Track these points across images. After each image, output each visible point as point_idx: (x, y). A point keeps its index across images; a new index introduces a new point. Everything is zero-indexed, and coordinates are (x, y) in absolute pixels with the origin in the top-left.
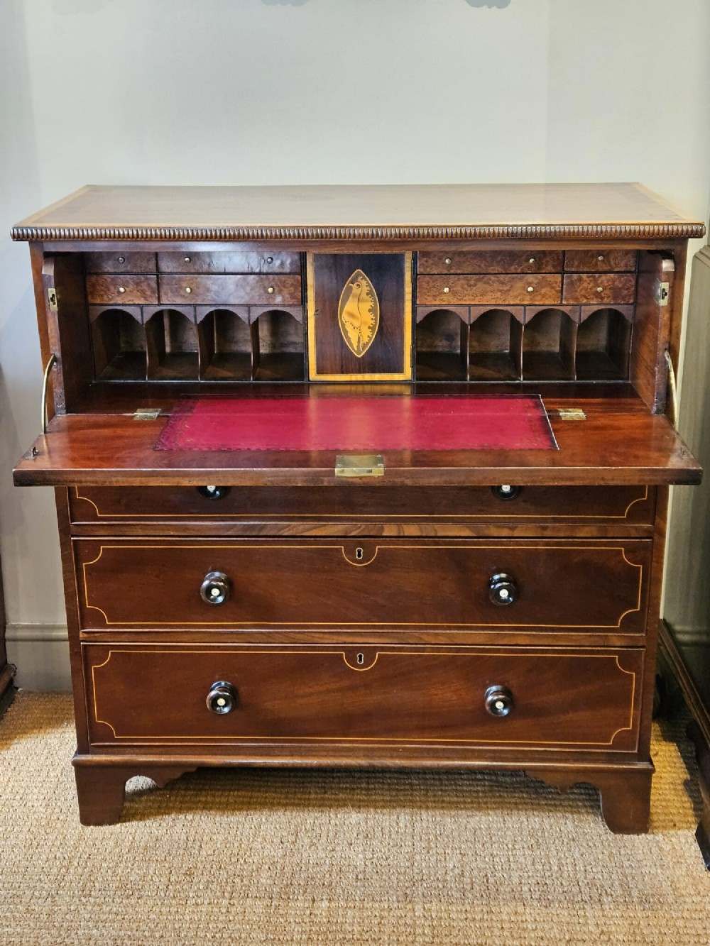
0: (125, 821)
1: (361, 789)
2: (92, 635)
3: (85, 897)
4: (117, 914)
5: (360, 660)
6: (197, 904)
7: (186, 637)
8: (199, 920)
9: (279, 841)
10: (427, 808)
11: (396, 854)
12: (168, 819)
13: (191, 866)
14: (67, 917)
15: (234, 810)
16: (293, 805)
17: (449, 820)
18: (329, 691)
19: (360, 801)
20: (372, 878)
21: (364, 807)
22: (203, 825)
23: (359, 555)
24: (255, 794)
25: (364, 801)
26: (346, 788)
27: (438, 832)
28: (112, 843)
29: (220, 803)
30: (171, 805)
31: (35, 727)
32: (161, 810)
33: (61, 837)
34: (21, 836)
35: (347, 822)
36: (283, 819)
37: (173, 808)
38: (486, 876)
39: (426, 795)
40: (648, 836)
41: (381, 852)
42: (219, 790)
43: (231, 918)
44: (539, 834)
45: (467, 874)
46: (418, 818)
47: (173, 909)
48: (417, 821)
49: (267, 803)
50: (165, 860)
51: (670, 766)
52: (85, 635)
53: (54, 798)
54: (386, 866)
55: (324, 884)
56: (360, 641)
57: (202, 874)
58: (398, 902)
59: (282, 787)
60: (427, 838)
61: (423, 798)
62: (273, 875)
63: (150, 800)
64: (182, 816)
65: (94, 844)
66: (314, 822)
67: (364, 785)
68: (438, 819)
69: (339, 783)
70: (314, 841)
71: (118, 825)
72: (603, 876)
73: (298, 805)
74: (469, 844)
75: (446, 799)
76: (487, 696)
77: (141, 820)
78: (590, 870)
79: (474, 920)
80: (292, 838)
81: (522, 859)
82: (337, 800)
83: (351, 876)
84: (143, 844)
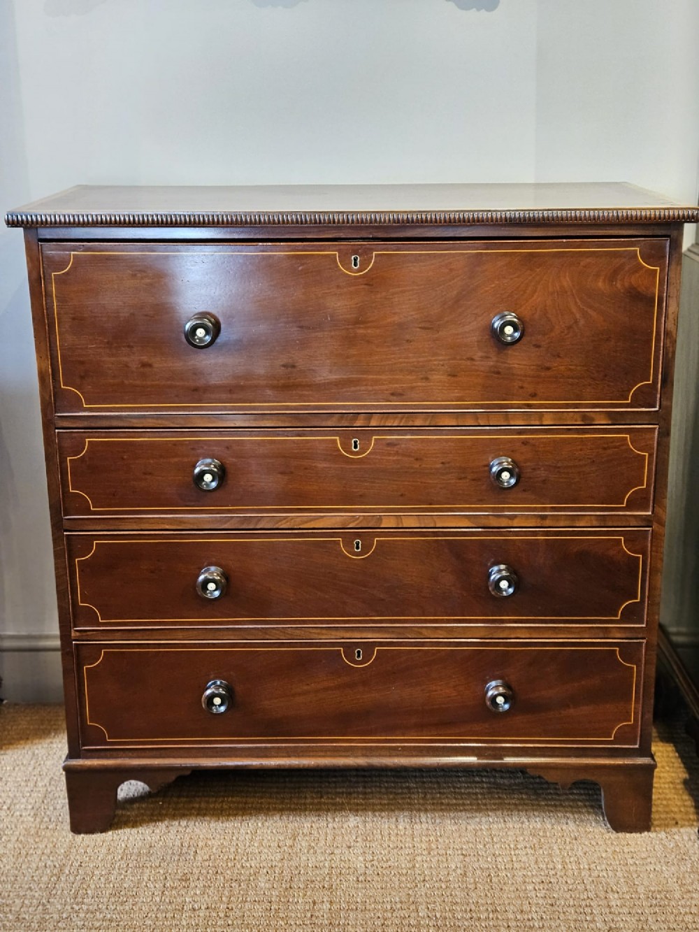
0: (116, 829)
1: (358, 793)
2: (84, 634)
3: (77, 904)
4: (111, 920)
5: (359, 656)
6: (194, 910)
7: (180, 635)
8: (197, 925)
9: (276, 845)
10: (426, 811)
11: (396, 855)
12: (162, 826)
13: (186, 871)
14: (60, 924)
15: (229, 815)
16: (290, 809)
17: (449, 822)
18: (326, 689)
19: (358, 804)
20: (373, 880)
21: (362, 810)
22: (198, 831)
23: (358, 548)
24: (250, 800)
25: (362, 804)
26: (343, 793)
27: (438, 834)
28: (104, 850)
29: (214, 809)
30: (164, 812)
31: (21, 739)
32: (155, 817)
33: (51, 845)
34: (10, 845)
35: (345, 826)
36: (280, 824)
37: (166, 815)
38: (489, 875)
39: (424, 798)
40: (650, 834)
41: (381, 854)
42: (213, 796)
43: (230, 922)
44: (541, 834)
45: (469, 874)
46: (418, 821)
47: (169, 915)
48: (416, 823)
49: (262, 808)
50: (160, 866)
51: (668, 766)
52: (78, 634)
53: (43, 808)
54: (386, 868)
55: (324, 887)
56: (357, 637)
57: (198, 879)
58: (401, 902)
59: (277, 793)
60: (427, 840)
61: (421, 801)
62: (272, 879)
63: (142, 808)
64: (176, 823)
65: (85, 852)
66: (312, 827)
67: (360, 790)
68: (438, 821)
69: (336, 788)
70: (313, 844)
71: (110, 833)
72: (607, 874)
73: (295, 810)
74: (471, 845)
75: (445, 801)
76: (487, 692)
77: (133, 827)
78: (595, 868)
79: (479, 919)
80: (289, 842)
81: (525, 859)
82: (334, 804)
83: (352, 878)
84: (136, 851)
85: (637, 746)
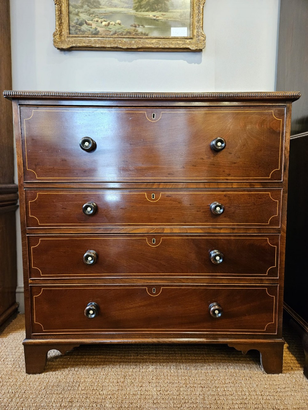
0: (47, 372)
1: (153, 353)
2: (34, 281)
5: (154, 291)
7: (77, 281)
9: (116, 381)
10: (183, 362)
11: (171, 388)
12: (67, 371)
13: (73, 396)
15: (97, 365)
16: (124, 362)
17: (193, 369)
18: (140, 307)
19: (153, 359)
20: (161, 403)
21: (155, 362)
22: (82, 373)
23: (154, 242)
24: (107, 357)
25: (155, 359)
26: (147, 353)
27: (189, 375)
28: (38, 384)
29: (91, 362)
30: (69, 363)
32: (64, 366)
33: (15, 380)
35: (148, 371)
36: (119, 370)
37: (70, 365)
38: (216, 399)
39: (181, 356)
40: (282, 374)
41: (164, 386)
42: (92, 355)
44: (235, 375)
45: (206, 398)
46: (179, 368)
48: (178, 369)
49: (112, 361)
50: (61, 393)
52: (31, 281)
53: (18, 360)
54: (167, 395)
55: (137, 407)
56: (153, 283)
57: (78, 401)
59: (119, 353)
60: (184, 378)
61: (180, 358)
62: (113, 402)
63: (60, 360)
64: (73, 369)
65: (29, 384)
66: (133, 371)
67: (154, 352)
68: (188, 368)
69: (144, 351)
70: (133, 381)
71: (43, 374)
72: (270, 398)
73: (126, 362)
74: (204, 381)
75: (190, 358)
76: (210, 309)
77: (54, 371)
78: (264, 394)
80: (122, 380)
81: (230, 389)
82: (143, 359)
83: (151, 401)
84: (52, 384)
85: (276, 334)
